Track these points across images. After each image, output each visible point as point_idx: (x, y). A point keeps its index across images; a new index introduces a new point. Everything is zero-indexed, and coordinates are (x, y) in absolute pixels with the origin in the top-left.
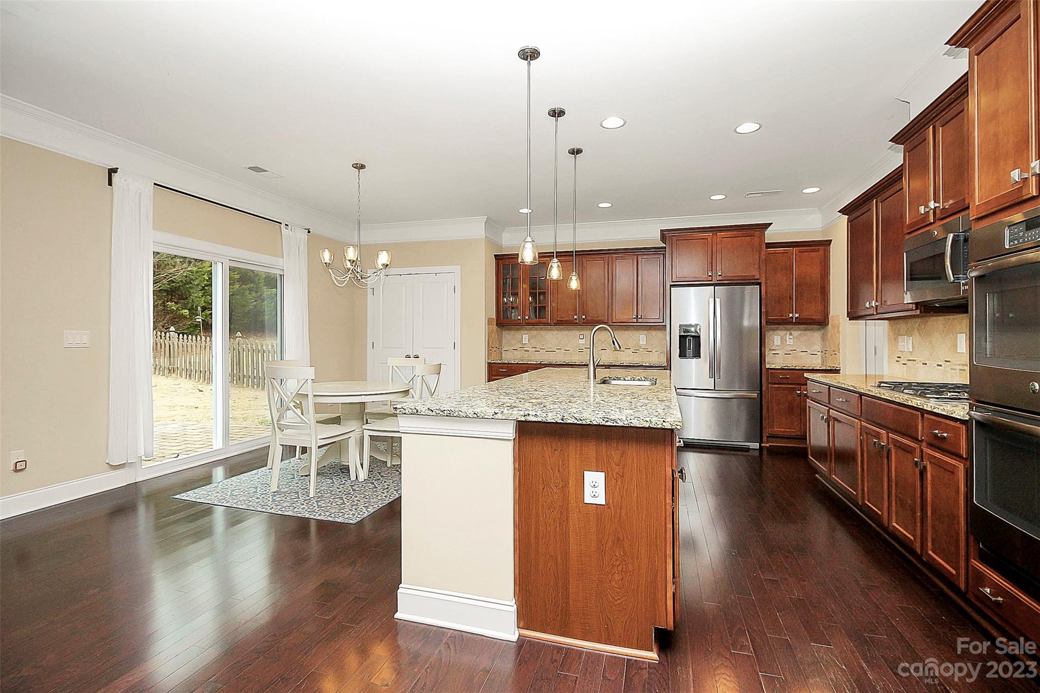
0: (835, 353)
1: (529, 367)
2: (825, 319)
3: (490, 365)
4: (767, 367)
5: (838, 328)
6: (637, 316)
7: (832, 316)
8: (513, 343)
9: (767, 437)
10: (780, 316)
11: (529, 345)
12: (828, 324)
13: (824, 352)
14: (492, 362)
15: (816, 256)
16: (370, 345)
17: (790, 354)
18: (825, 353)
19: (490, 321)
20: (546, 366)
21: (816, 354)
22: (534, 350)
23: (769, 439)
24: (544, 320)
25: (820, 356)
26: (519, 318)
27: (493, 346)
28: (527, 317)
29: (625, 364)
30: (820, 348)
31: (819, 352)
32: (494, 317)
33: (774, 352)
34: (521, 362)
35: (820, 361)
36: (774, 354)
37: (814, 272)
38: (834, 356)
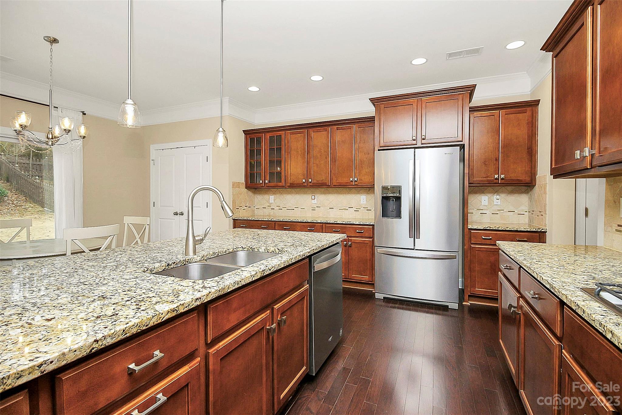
0: (542, 213)
1: (262, 223)
2: (531, 180)
3: (234, 221)
4: (469, 228)
5: (545, 189)
6: (354, 179)
7: (539, 177)
8: (263, 203)
9: (469, 296)
10: (486, 178)
11: (276, 204)
12: (535, 185)
13: (531, 212)
14: (236, 218)
15: (524, 117)
16: (152, 204)
17: (498, 214)
18: (532, 214)
19: (235, 185)
21: (524, 214)
22: (278, 208)
23: (470, 298)
24: (280, 184)
25: (528, 216)
26: (261, 182)
27: (241, 205)
28: (267, 181)
29: (338, 222)
30: (527, 208)
31: (527, 212)
32: (243, 181)
33: (481, 212)
34: (256, 219)
35: (527, 221)
36: (481, 213)
37: (522, 132)
38: (541, 217)
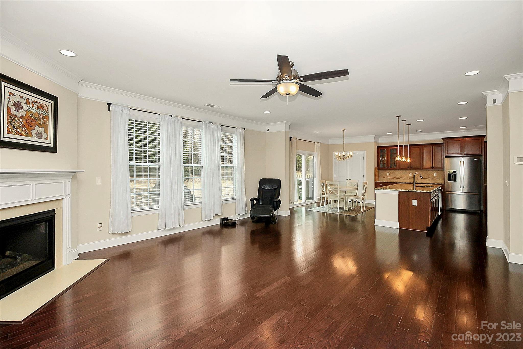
1: (389, 184)
3: (376, 183)
6: (432, 167)
8: (384, 175)
11: (390, 176)
16: (334, 176)
19: (375, 168)
20: (397, 183)
22: (391, 178)
26: (386, 167)
27: (377, 176)
28: (389, 167)
32: (377, 167)
34: (386, 182)
